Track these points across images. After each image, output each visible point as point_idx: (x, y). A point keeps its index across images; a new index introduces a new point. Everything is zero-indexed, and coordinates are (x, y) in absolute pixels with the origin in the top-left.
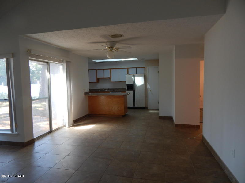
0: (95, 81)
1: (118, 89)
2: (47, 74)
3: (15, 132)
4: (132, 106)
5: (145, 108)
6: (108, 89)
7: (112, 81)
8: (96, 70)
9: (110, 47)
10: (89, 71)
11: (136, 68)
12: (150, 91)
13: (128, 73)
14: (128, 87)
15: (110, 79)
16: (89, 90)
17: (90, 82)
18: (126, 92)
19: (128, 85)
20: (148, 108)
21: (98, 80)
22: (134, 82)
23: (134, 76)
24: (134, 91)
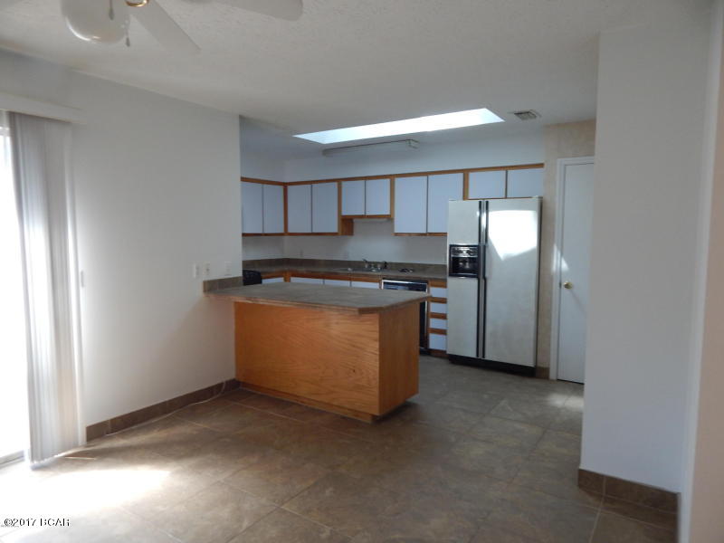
4: (471, 353)
5: (533, 373)
6: (385, 265)
7: (397, 230)
8: (339, 181)
11: (508, 168)
12: (567, 286)
13: (465, 197)
14: (455, 261)
15: (389, 219)
18: (444, 283)
20: (552, 375)
21: (348, 224)
22: (483, 235)
24: (485, 279)
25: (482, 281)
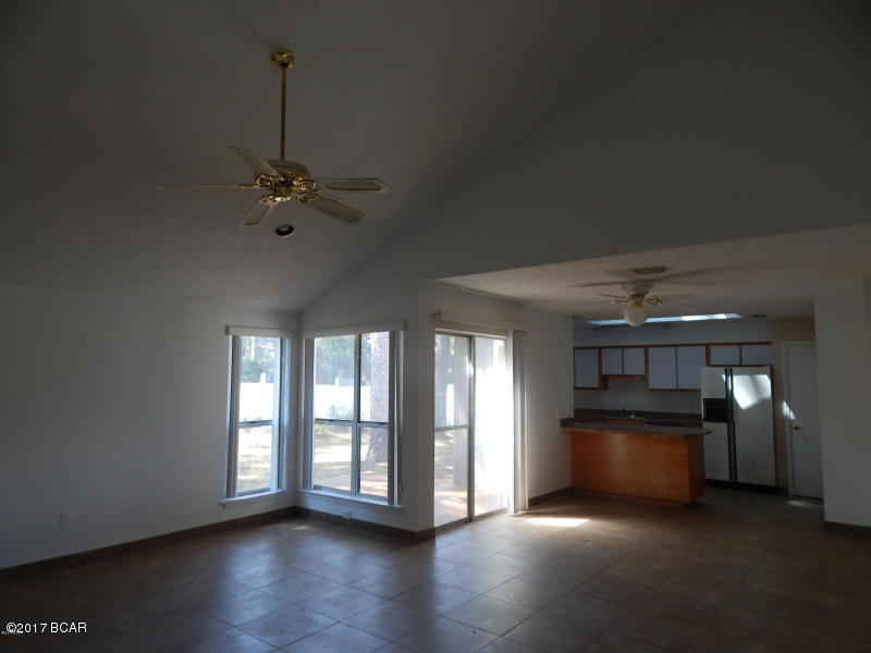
0: (595, 383)
1: (673, 415)
2: (469, 368)
3: (396, 505)
4: (726, 478)
5: (776, 491)
6: (639, 414)
7: (651, 387)
8: (600, 348)
9: (634, 296)
10: (577, 351)
11: (740, 344)
12: (796, 428)
13: (708, 363)
14: (707, 410)
15: (645, 378)
16: (576, 411)
17: (578, 385)
18: (701, 426)
19: (707, 401)
20: (791, 493)
21: (605, 381)
22: (730, 394)
23: (730, 373)
24: (733, 423)
25: (731, 427)
